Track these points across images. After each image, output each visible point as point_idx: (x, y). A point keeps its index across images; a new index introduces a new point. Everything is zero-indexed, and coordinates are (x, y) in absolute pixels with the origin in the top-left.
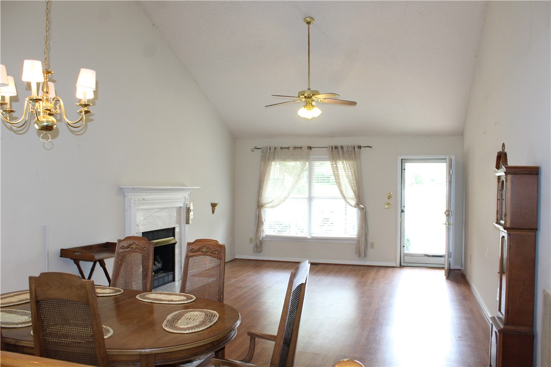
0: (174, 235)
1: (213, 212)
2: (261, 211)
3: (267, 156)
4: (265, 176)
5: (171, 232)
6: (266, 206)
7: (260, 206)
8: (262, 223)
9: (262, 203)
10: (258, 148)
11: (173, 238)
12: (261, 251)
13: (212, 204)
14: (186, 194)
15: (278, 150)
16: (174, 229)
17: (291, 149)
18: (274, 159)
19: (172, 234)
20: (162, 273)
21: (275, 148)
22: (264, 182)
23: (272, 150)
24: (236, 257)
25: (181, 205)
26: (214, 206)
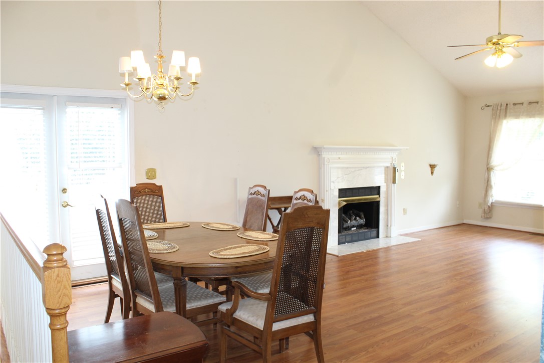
0: (379, 194)
1: (432, 173)
2: (490, 174)
3: (498, 114)
4: (495, 136)
5: (377, 190)
6: (495, 168)
7: (489, 169)
8: (491, 187)
9: (491, 166)
10: (488, 106)
11: (378, 196)
12: (490, 218)
13: (430, 165)
14: (394, 155)
15: (511, 106)
16: (379, 187)
17: (525, 105)
18: (505, 116)
19: (376, 192)
20: (365, 229)
21: (507, 105)
22: (494, 143)
23: (504, 107)
24: (464, 222)
25: (388, 165)
26: (432, 167)
